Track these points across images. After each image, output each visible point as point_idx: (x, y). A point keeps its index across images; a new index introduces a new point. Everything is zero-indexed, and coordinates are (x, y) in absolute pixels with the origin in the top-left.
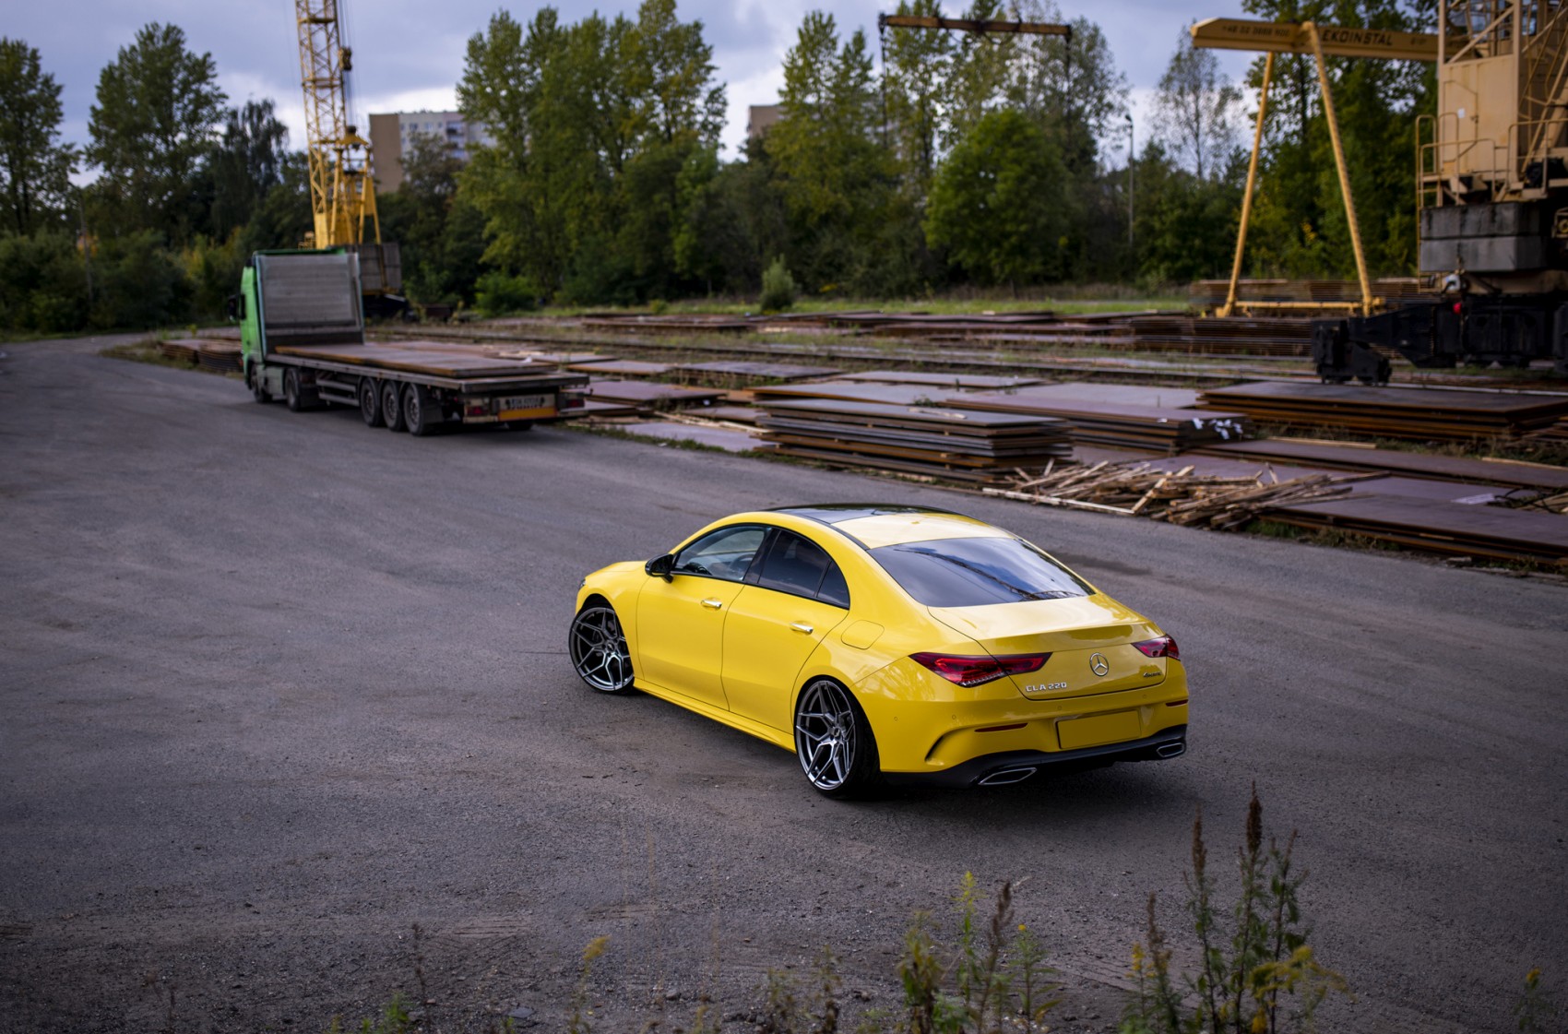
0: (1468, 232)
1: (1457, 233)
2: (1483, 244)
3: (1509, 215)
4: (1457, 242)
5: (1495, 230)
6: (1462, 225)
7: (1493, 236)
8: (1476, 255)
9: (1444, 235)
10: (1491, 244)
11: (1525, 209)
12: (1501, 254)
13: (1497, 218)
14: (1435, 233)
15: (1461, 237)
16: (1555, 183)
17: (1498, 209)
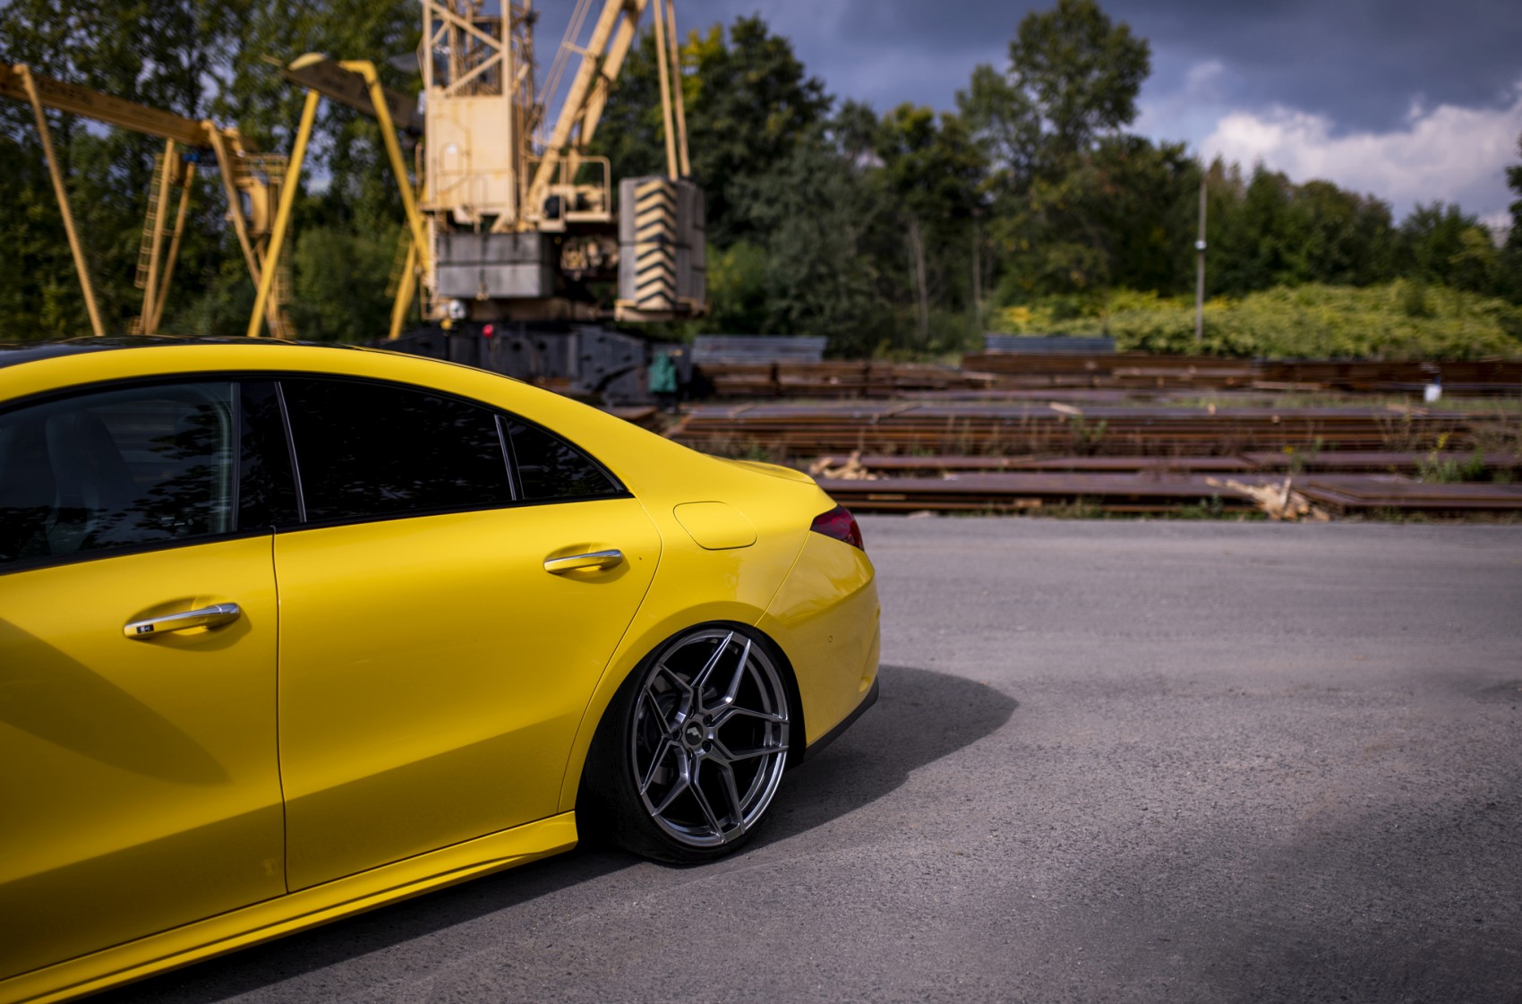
0: (491, 256)
1: (477, 257)
2: (506, 271)
3: (532, 244)
4: (477, 269)
5: (518, 256)
6: (484, 251)
7: (515, 262)
8: (498, 281)
9: (462, 258)
10: (514, 272)
11: (547, 237)
12: (525, 280)
13: (521, 247)
14: (455, 257)
15: (484, 263)
16: (574, 216)
17: (521, 238)
